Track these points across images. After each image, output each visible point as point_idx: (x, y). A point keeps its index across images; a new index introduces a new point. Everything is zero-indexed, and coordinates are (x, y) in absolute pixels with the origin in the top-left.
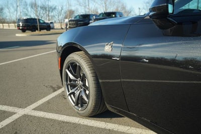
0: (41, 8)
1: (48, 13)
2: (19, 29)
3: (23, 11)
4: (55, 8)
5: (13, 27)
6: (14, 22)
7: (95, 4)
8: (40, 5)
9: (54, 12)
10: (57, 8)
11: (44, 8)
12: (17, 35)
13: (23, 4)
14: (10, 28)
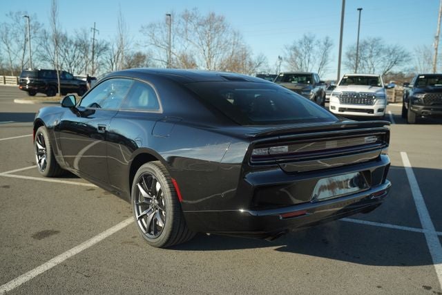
0: (76, 45)
1: (90, 56)
2: (24, 89)
3: (37, 50)
4: (105, 48)
5: (12, 81)
6: (16, 73)
7: (186, 44)
8: (74, 41)
9: (104, 56)
10: (110, 47)
11: (82, 46)
12: (16, 101)
13: (38, 35)
14: (7, 85)
